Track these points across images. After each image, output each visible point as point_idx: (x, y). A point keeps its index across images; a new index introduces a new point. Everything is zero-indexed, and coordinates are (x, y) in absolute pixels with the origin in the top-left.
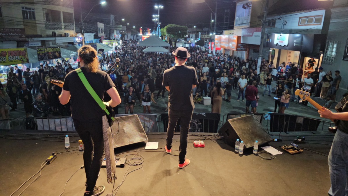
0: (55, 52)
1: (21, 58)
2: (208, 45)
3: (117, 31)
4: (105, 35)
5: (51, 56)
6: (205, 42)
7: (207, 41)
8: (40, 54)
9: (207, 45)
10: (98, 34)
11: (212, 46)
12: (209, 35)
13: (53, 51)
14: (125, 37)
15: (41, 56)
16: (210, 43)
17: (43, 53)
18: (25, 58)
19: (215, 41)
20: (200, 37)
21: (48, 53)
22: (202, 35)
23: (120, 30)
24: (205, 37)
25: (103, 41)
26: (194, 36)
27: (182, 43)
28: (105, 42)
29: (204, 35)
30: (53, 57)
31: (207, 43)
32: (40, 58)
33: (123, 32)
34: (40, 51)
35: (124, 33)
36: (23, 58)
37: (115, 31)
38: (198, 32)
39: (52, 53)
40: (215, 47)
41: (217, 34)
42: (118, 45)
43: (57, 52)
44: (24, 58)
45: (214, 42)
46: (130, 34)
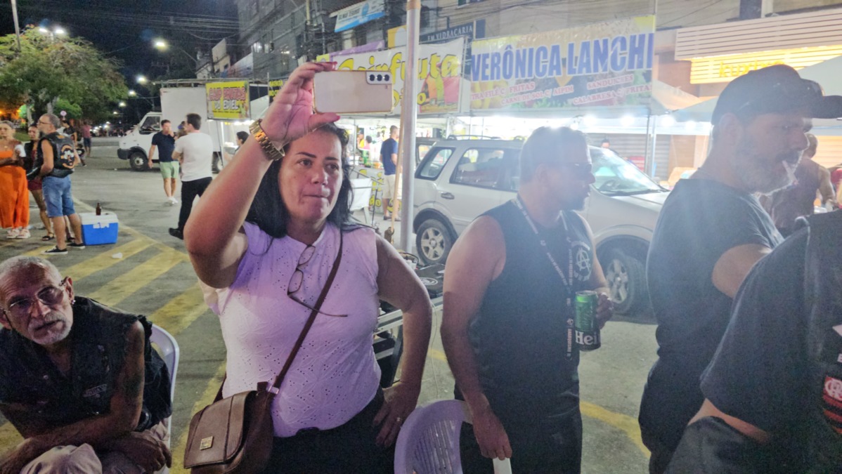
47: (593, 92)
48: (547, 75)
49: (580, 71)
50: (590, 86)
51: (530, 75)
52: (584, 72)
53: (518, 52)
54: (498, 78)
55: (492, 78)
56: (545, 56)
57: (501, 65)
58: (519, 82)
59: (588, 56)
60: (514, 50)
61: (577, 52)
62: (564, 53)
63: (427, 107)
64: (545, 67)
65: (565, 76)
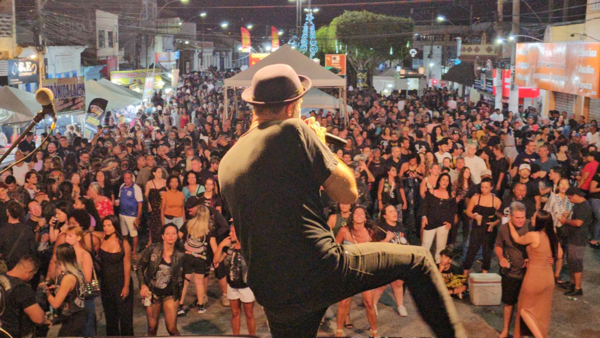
2: (491, 82)
3: (165, 38)
4: (123, 52)
6: (479, 68)
7: (484, 65)
9: (487, 81)
10: (96, 50)
11: (504, 84)
12: (493, 47)
14: (193, 59)
16: (498, 72)
19: (514, 64)
20: (459, 54)
22: (467, 47)
23: (176, 36)
24: (479, 53)
25: (112, 72)
26: (438, 50)
27: (393, 75)
28: (118, 79)
29: (473, 47)
31: (484, 72)
33: (187, 42)
35: (189, 45)
37: (159, 39)
38: (453, 37)
40: (517, 87)
41: (522, 40)
42: (164, 86)
45: (512, 69)
46: (212, 50)
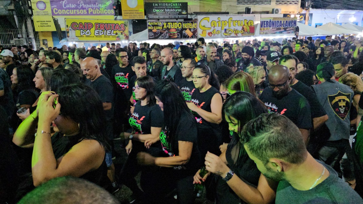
0: (186, 29)
1: (117, 34)
5: (175, 34)
8: (153, 30)
13: (180, 28)
15: (155, 33)
17: (159, 30)
18: (124, 35)
21: (168, 29)
30: (178, 35)
32: (152, 36)
34: (153, 26)
36: (119, 33)
39: (177, 30)
43: (190, 29)
44: (122, 34)
47: (287, 31)
48: (279, 27)
49: (285, 26)
50: (287, 29)
51: (275, 27)
52: (286, 27)
53: (273, 21)
54: (268, 27)
55: (266, 27)
56: (279, 23)
57: (269, 24)
58: (273, 28)
59: (287, 23)
60: (272, 21)
61: (285, 23)
62: (282, 23)
63: (244, 34)
64: (278, 25)
65: (282, 27)
